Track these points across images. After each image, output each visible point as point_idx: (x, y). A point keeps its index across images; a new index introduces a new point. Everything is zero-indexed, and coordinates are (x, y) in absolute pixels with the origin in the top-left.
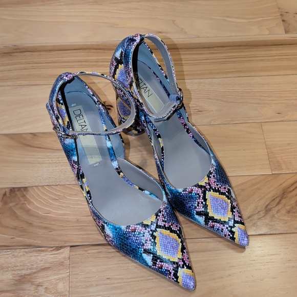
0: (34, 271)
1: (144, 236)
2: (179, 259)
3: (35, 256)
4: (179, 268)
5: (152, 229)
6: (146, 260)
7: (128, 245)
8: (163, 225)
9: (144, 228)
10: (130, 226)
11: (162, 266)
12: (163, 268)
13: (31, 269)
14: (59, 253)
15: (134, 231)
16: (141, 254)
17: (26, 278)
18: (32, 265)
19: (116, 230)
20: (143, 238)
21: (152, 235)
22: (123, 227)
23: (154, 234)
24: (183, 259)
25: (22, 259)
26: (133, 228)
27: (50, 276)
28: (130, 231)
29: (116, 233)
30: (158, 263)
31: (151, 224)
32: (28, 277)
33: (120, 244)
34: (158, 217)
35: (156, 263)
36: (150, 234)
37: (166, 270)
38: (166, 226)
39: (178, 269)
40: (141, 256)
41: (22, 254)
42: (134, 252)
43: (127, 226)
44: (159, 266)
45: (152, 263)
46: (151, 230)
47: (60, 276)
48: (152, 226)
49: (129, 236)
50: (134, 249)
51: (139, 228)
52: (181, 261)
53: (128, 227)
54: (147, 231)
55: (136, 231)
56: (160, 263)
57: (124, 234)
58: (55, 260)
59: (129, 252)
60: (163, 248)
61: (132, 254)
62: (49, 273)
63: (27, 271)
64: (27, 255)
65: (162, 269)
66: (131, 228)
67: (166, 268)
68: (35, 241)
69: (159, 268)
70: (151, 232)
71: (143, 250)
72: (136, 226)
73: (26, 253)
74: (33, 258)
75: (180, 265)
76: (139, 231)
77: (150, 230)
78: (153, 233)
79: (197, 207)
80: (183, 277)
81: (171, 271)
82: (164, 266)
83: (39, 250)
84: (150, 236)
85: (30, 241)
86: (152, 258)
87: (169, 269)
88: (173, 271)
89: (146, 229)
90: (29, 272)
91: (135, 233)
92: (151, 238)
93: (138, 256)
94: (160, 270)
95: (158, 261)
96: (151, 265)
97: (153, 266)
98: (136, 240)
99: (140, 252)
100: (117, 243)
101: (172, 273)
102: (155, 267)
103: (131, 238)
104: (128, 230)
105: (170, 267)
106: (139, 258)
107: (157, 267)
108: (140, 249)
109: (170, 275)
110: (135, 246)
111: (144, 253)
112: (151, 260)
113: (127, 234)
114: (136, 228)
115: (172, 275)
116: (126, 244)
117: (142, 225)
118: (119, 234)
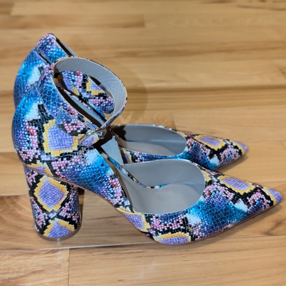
0: (22, 274)
3: (24, 259)
4: (262, 189)
6: (241, 208)
7: (219, 212)
9: (212, 185)
10: (204, 193)
11: (254, 200)
13: (17, 272)
14: (56, 256)
15: (210, 194)
16: (234, 207)
17: (11, 282)
18: (20, 268)
19: (199, 208)
21: (222, 185)
22: (201, 199)
25: (8, 262)
26: (207, 192)
27: (43, 279)
28: (208, 196)
29: (201, 211)
30: (249, 201)
32: (14, 280)
33: (213, 219)
35: (249, 203)
36: (220, 186)
37: (259, 201)
39: (262, 191)
40: (235, 209)
41: (7, 257)
42: (228, 213)
44: (252, 202)
45: (246, 206)
47: (56, 279)
49: (213, 202)
50: (226, 210)
51: (210, 188)
53: (204, 195)
54: (216, 186)
55: (211, 192)
57: (207, 204)
58: (50, 263)
59: (225, 218)
60: (237, 186)
61: (227, 217)
62: (42, 276)
63: (13, 275)
64: (14, 258)
65: (255, 202)
66: (206, 194)
67: (257, 199)
68: (26, 245)
71: (231, 202)
73: (13, 256)
74: (21, 262)
75: (259, 188)
76: (212, 190)
77: (216, 183)
78: (220, 183)
80: (271, 193)
81: (262, 197)
82: (255, 198)
83: (29, 253)
84: (222, 187)
85: (20, 244)
86: (242, 202)
87: (259, 197)
89: (214, 185)
90: (15, 275)
91: (213, 194)
92: (224, 188)
93: (234, 212)
94: (255, 205)
95: (248, 198)
96: (247, 209)
97: (249, 208)
98: (219, 199)
99: (231, 207)
100: (209, 222)
101: (264, 198)
102: (250, 208)
103: (215, 202)
104: (207, 198)
105: (258, 195)
106: (235, 213)
107: (252, 206)
108: (229, 204)
109: (264, 202)
110: (224, 205)
111: (234, 204)
112: (244, 204)
113: (209, 202)
114: (208, 190)
115: (265, 200)
116: (217, 213)
117: (208, 184)
118: (204, 209)
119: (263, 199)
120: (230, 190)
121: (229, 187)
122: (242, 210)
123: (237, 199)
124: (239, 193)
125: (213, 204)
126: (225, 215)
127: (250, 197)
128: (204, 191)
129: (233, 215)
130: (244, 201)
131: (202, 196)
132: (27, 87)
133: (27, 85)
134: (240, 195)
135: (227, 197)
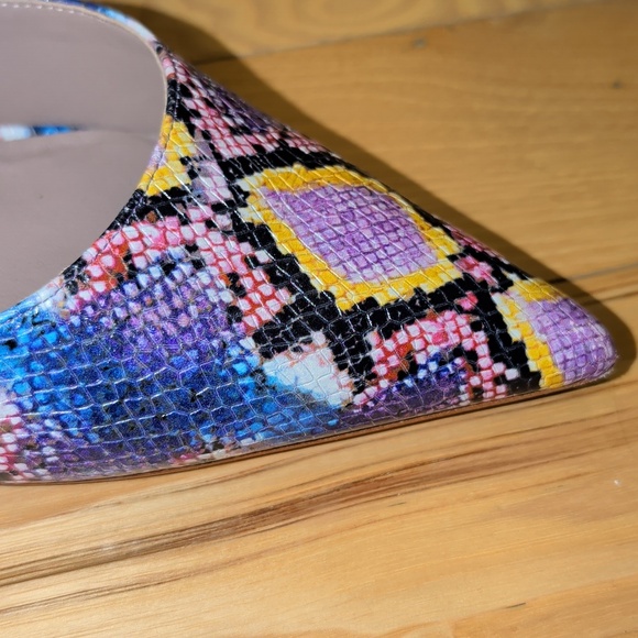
1: (198, 265)
2: (452, 258)
4: (496, 298)
5: (214, 197)
6: (305, 386)
7: (148, 386)
8: (250, 151)
9: (170, 222)
10: (82, 263)
11: (407, 353)
12: (421, 359)
15: (126, 272)
16: (257, 372)
19: (12, 345)
20: (203, 277)
21: (243, 232)
22: (43, 294)
23: (246, 215)
24: (468, 250)
26: (108, 261)
28: (100, 287)
29: (27, 363)
30: (375, 354)
31: (192, 174)
33: (97, 418)
34: (196, 122)
35: (369, 363)
36: (226, 233)
38: (270, 148)
39: (493, 306)
40: (262, 384)
42: (208, 400)
43: (68, 273)
44: (394, 361)
45: (344, 377)
46: (217, 208)
48: (202, 180)
49: (122, 325)
50: (197, 380)
51: (145, 236)
52: (470, 259)
53: (75, 275)
54: (199, 228)
55: (139, 262)
56: (389, 344)
57: (81, 332)
59: (183, 423)
60: (344, 255)
61: (201, 420)
65: (414, 368)
66: (95, 271)
67: (433, 350)
69: (402, 375)
70: (223, 221)
71: (249, 343)
72: (117, 238)
75: (484, 283)
76: (153, 254)
77: (207, 212)
78: (235, 218)
79: (243, 305)
80: (544, 330)
81: (467, 344)
82: (417, 344)
84: (232, 244)
86: (327, 353)
87: (454, 340)
88: (481, 336)
89: (185, 221)
91: (143, 279)
92: (246, 248)
93: (248, 398)
94: (408, 382)
95: (371, 337)
96: (347, 393)
97: (360, 389)
98: (176, 312)
99: (241, 368)
100: (73, 430)
101: (483, 350)
102: (371, 391)
103: (139, 324)
104: (86, 295)
105: (450, 327)
106: (258, 405)
107: (384, 384)
108: (234, 352)
109: (477, 369)
110: (193, 354)
111: (267, 355)
112: (333, 367)
113: (95, 322)
114: (124, 247)
115: (484, 362)
116: (130, 389)
117: (142, 214)
118: (46, 359)
119: (472, 356)
120: (284, 271)
121: (284, 249)
122: (307, 396)
123: (300, 331)
124: (326, 299)
125: (119, 337)
126: (185, 404)
127: (388, 333)
128: (89, 255)
129: (244, 412)
130: (336, 350)
131: (58, 280)
134: (332, 311)
135: (233, 311)
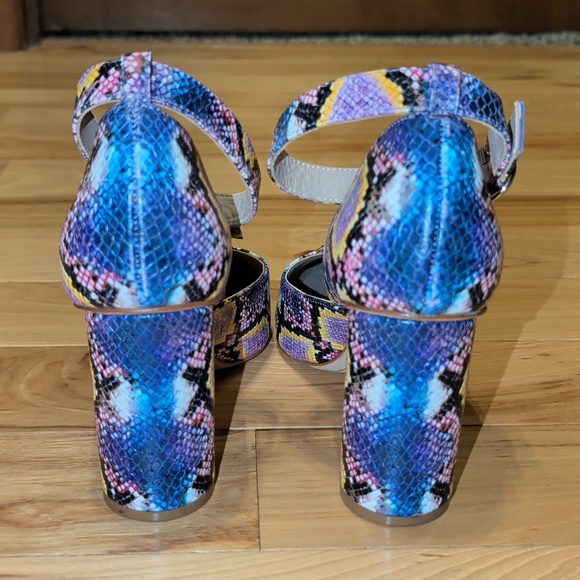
132: (182, 199)
133: (179, 195)
